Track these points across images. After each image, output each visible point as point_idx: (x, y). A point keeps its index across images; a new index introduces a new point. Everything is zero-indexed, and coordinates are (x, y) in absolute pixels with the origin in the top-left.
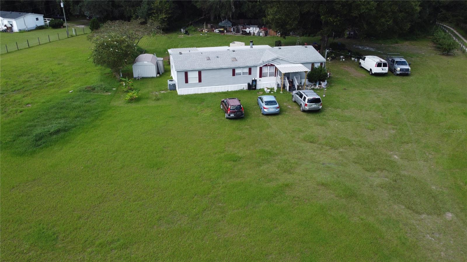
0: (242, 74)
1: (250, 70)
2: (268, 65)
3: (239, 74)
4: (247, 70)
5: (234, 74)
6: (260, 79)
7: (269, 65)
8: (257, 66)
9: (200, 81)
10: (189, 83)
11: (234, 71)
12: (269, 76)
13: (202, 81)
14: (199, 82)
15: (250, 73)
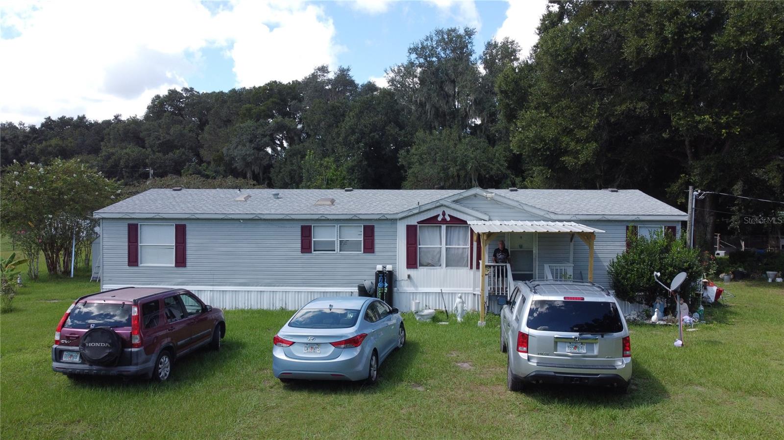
0: (337, 246)
1: (369, 232)
2: (440, 219)
3: (328, 247)
4: (356, 235)
5: (306, 247)
6: (412, 272)
7: (444, 221)
8: (393, 221)
9: (181, 260)
10: (140, 265)
11: (306, 233)
12: (447, 266)
13: (188, 264)
14: (176, 266)
15: (369, 247)
